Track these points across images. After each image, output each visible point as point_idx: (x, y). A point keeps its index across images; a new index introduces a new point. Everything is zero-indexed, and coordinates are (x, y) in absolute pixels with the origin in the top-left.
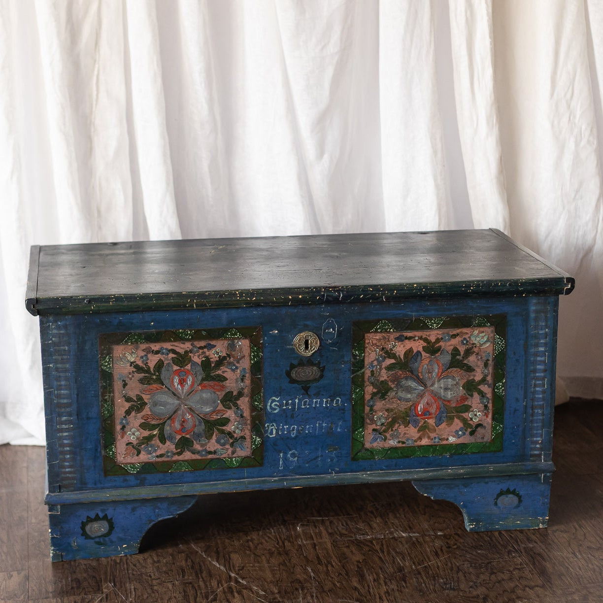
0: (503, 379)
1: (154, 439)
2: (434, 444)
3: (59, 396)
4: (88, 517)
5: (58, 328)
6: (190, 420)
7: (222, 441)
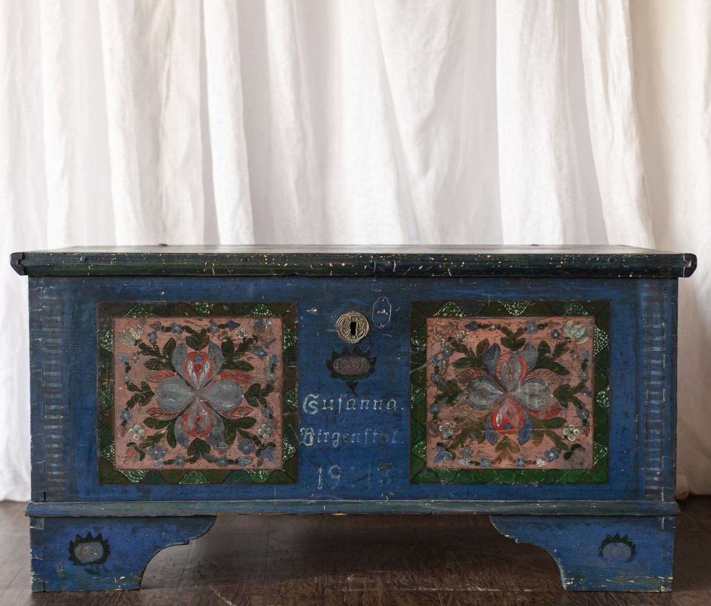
0: (606, 386)
1: (162, 440)
2: (518, 468)
3: (48, 379)
4: (78, 536)
5: (50, 293)
6: (207, 418)
7: (246, 448)
